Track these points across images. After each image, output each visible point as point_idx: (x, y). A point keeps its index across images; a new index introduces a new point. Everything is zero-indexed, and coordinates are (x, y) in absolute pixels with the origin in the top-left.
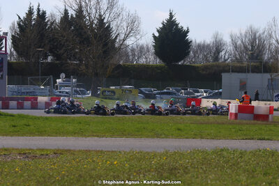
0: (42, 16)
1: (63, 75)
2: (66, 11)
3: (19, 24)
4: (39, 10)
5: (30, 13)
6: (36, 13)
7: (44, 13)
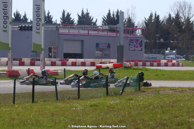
0: (157, 18)
1: (169, 49)
2: (170, 15)
3: (145, 22)
4: (156, 14)
5: (151, 16)
6: (154, 16)
7: (158, 16)
